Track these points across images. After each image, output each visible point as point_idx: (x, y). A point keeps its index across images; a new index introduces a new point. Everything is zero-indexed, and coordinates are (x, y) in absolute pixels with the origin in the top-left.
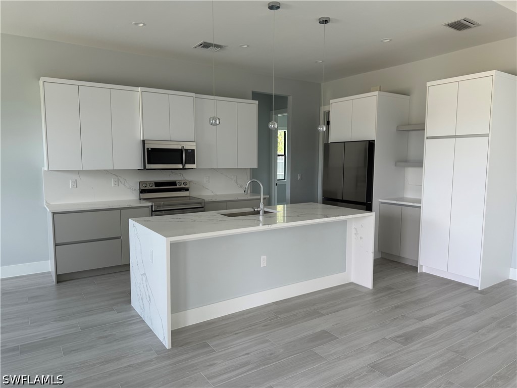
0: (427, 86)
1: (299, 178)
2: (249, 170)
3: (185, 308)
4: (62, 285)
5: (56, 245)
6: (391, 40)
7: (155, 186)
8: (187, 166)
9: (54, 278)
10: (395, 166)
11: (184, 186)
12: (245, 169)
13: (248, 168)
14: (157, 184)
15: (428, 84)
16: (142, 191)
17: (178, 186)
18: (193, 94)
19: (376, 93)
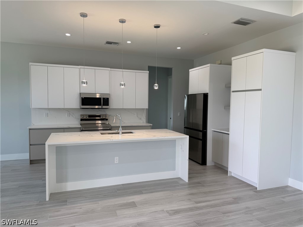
0: (232, 60)
1: (179, 115)
2: (145, 110)
3: (66, 181)
4: (32, 165)
5: (30, 145)
6: (208, 34)
7: (89, 117)
8: (104, 107)
9: (29, 162)
10: (224, 109)
11: (105, 118)
12: (143, 109)
13: (144, 109)
14: (90, 116)
15: (233, 58)
16: (82, 120)
17: (101, 118)
18: (109, 69)
19: (209, 65)
